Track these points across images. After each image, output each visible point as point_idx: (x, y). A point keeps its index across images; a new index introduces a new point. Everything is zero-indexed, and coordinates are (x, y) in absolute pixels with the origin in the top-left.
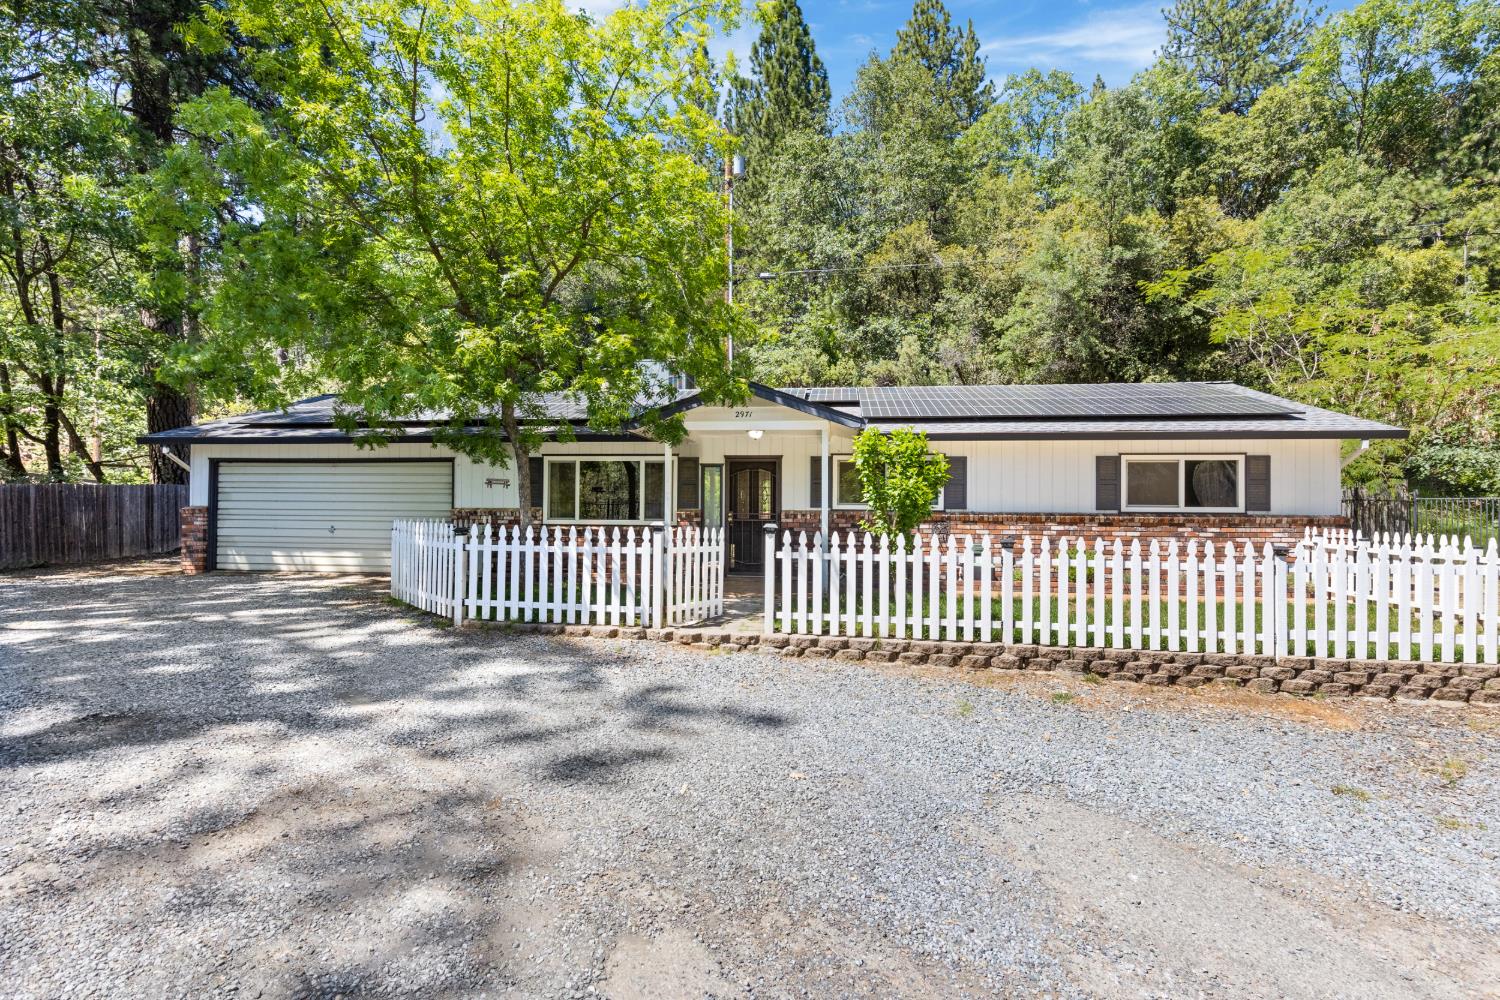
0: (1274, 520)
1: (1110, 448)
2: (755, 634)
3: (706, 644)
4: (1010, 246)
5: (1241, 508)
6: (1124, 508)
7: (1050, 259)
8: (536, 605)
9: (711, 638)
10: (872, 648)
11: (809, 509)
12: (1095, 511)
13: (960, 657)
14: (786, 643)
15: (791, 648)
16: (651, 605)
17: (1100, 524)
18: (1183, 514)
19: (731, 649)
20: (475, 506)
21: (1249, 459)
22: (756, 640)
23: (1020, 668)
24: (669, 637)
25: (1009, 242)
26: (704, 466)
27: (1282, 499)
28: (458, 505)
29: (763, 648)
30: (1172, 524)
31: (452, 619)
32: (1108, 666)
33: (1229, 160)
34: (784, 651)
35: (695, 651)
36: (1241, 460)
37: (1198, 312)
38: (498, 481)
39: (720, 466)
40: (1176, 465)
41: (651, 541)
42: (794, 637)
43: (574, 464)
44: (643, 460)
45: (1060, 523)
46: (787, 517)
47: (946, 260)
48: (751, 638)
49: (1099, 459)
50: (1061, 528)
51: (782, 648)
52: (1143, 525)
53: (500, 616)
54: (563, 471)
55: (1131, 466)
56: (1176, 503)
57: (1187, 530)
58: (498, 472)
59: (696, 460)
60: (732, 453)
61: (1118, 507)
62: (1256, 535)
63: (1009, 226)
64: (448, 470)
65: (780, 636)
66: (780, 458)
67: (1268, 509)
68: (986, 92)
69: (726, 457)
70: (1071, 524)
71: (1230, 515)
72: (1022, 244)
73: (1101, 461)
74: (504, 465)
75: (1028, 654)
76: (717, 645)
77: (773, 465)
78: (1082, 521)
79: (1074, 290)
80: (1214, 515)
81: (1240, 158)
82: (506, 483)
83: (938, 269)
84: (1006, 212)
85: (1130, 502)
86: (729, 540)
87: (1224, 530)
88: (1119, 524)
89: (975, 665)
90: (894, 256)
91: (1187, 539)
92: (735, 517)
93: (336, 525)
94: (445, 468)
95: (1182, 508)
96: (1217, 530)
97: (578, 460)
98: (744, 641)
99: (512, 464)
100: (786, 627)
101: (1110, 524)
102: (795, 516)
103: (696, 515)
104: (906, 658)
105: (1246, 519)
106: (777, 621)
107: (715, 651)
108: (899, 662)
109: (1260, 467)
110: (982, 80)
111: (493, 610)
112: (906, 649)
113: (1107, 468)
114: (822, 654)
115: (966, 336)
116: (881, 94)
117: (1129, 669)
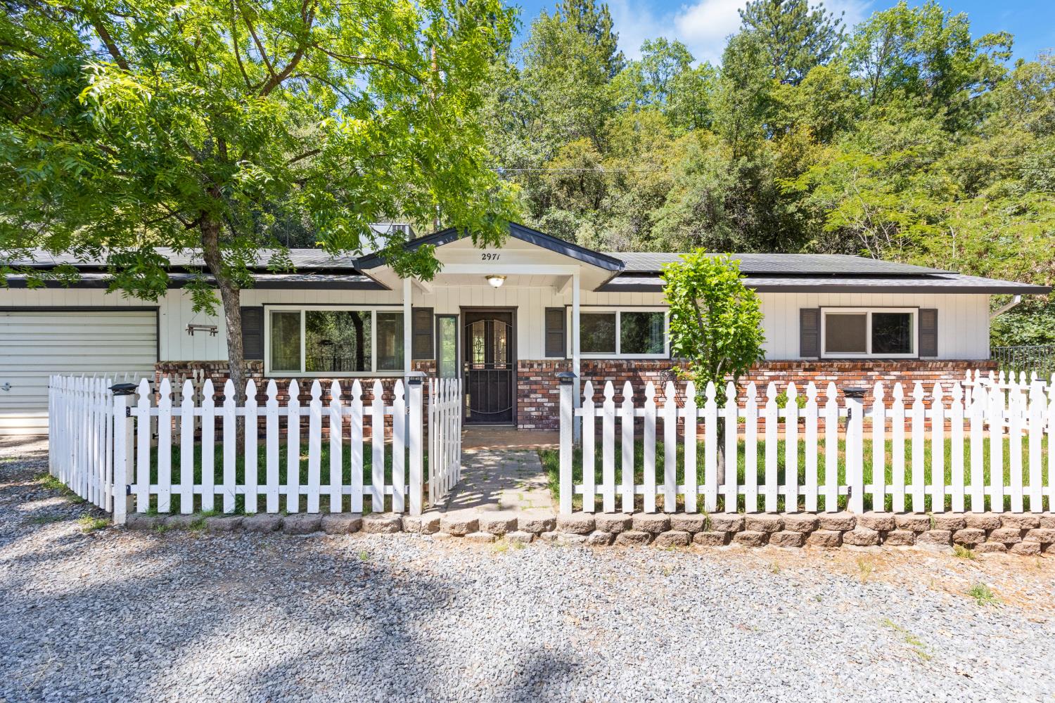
0: (942, 364)
1: (811, 300)
2: (550, 517)
3: (485, 534)
4: (652, 162)
5: (915, 354)
6: (824, 355)
7: (693, 165)
8: (240, 489)
9: (493, 526)
10: (702, 529)
11: (544, 358)
12: (799, 358)
13: (808, 534)
14: (592, 527)
15: (598, 533)
16: (407, 482)
17: (805, 370)
18: (871, 360)
19: (521, 540)
20: (184, 359)
21: (922, 312)
22: (551, 524)
23: (879, 544)
24: (434, 527)
25: (650, 160)
26: (439, 316)
27: (947, 346)
28: (164, 358)
29: (564, 536)
30: (863, 369)
31: (111, 514)
32: (975, 535)
33: (789, 115)
34: (591, 538)
35: (474, 545)
36: (915, 312)
37: (800, 210)
38: (202, 328)
39: (454, 316)
40: (864, 317)
41: (405, 397)
42: (600, 517)
43: (299, 314)
44: (374, 311)
45: (771, 370)
46: (523, 366)
47: (607, 169)
48: (546, 523)
49: (802, 311)
50: (772, 374)
51: (587, 533)
52: (841, 369)
53: (187, 506)
54: (287, 322)
55: (828, 316)
56: (864, 350)
57: (874, 374)
58: (202, 318)
59: (431, 309)
60: (467, 303)
61: (819, 355)
62: (928, 377)
63: (648, 150)
64: (154, 321)
65: (584, 518)
66: (515, 308)
67: (936, 355)
68: (619, 58)
69: (461, 308)
70: (781, 370)
71: (908, 360)
72: (659, 162)
73: (804, 312)
74: (210, 310)
75: (887, 527)
76: (500, 535)
77: (508, 315)
78: (790, 367)
79: (715, 189)
80: (895, 360)
81: (797, 114)
82: (214, 331)
83: (601, 175)
84: (645, 138)
85: (828, 350)
86: (466, 390)
87: (903, 373)
88: (821, 369)
89: (828, 543)
90: (567, 164)
91: (875, 381)
92: (471, 367)
93: (12, 382)
94: (149, 318)
95: (869, 354)
96: (898, 373)
97: (303, 309)
98: (537, 528)
99: (220, 309)
100: (589, 505)
101: (813, 370)
102: (531, 366)
103: (432, 366)
104: (744, 538)
105: (920, 364)
106: (577, 497)
107: (499, 543)
108: (734, 544)
109: (930, 316)
110: (615, 50)
111: (176, 499)
112: (742, 528)
113: (809, 317)
114: (640, 539)
115: (627, 226)
116: (551, 43)
117: (996, 537)
